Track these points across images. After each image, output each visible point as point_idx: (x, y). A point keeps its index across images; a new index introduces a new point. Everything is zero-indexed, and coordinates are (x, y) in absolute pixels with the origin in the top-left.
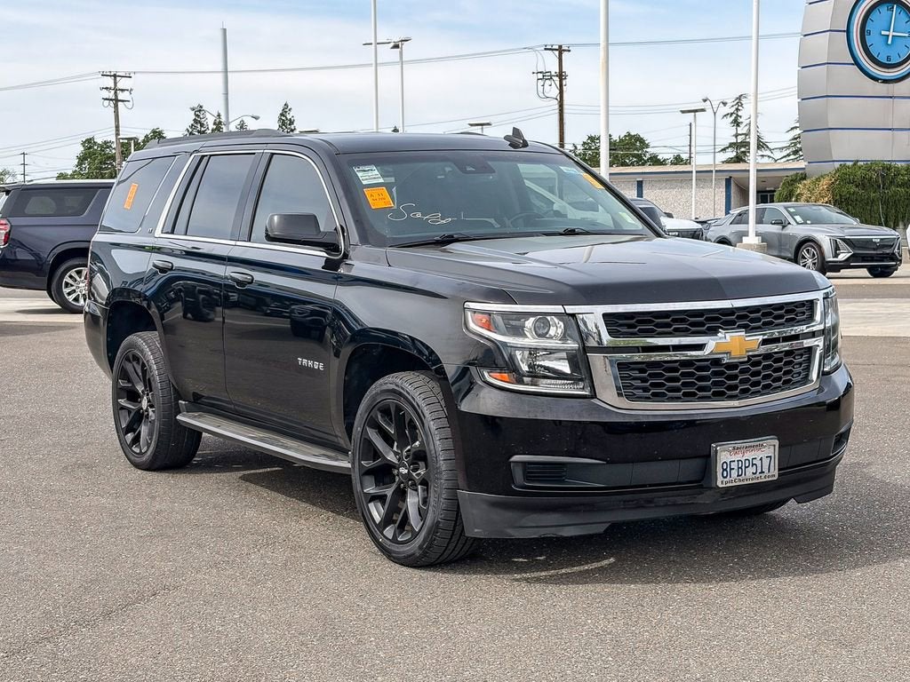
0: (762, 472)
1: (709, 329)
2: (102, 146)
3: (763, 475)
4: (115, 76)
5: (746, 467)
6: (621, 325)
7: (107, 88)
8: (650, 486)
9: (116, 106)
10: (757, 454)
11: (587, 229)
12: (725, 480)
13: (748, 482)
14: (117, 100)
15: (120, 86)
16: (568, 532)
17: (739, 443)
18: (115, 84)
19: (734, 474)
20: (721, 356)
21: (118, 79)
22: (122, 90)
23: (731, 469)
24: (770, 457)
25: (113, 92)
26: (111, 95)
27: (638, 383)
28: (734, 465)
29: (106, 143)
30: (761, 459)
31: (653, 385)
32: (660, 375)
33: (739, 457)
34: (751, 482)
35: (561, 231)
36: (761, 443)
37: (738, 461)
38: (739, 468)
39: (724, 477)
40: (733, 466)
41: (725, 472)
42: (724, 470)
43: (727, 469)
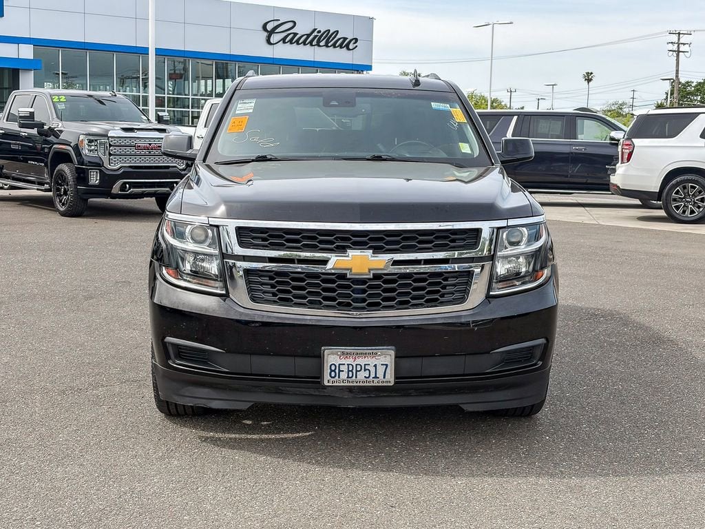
0: (376, 377)
1: (338, 247)
2: (683, 85)
3: (376, 380)
4: (679, 34)
5: (357, 371)
6: (253, 238)
7: (672, 43)
8: (272, 376)
9: (678, 56)
10: (371, 361)
11: (394, 157)
12: (332, 379)
13: (358, 384)
14: (679, 52)
15: (681, 41)
16: (215, 405)
17: (349, 349)
18: (679, 39)
19: (344, 376)
20: (345, 272)
21: (681, 35)
22: (684, 44)
23: (340, 371)
24: (387, 365)
25: (676, 45)
26: (675, 47)
27: (268, 288)
28: (344, 368)
29: (687, 82)
30: (375, 366)
31: (281, 291)
32: (287, 283)
33: (350, 361)
34: (361, 384)
35: (369, 157)
36: (375, 351)
37: (348, 365)
38: (349, 371)
39: (332, 377)
40: (342, 368)
41: (350, 373)
42: (332, 371)
43: (335, 370)
